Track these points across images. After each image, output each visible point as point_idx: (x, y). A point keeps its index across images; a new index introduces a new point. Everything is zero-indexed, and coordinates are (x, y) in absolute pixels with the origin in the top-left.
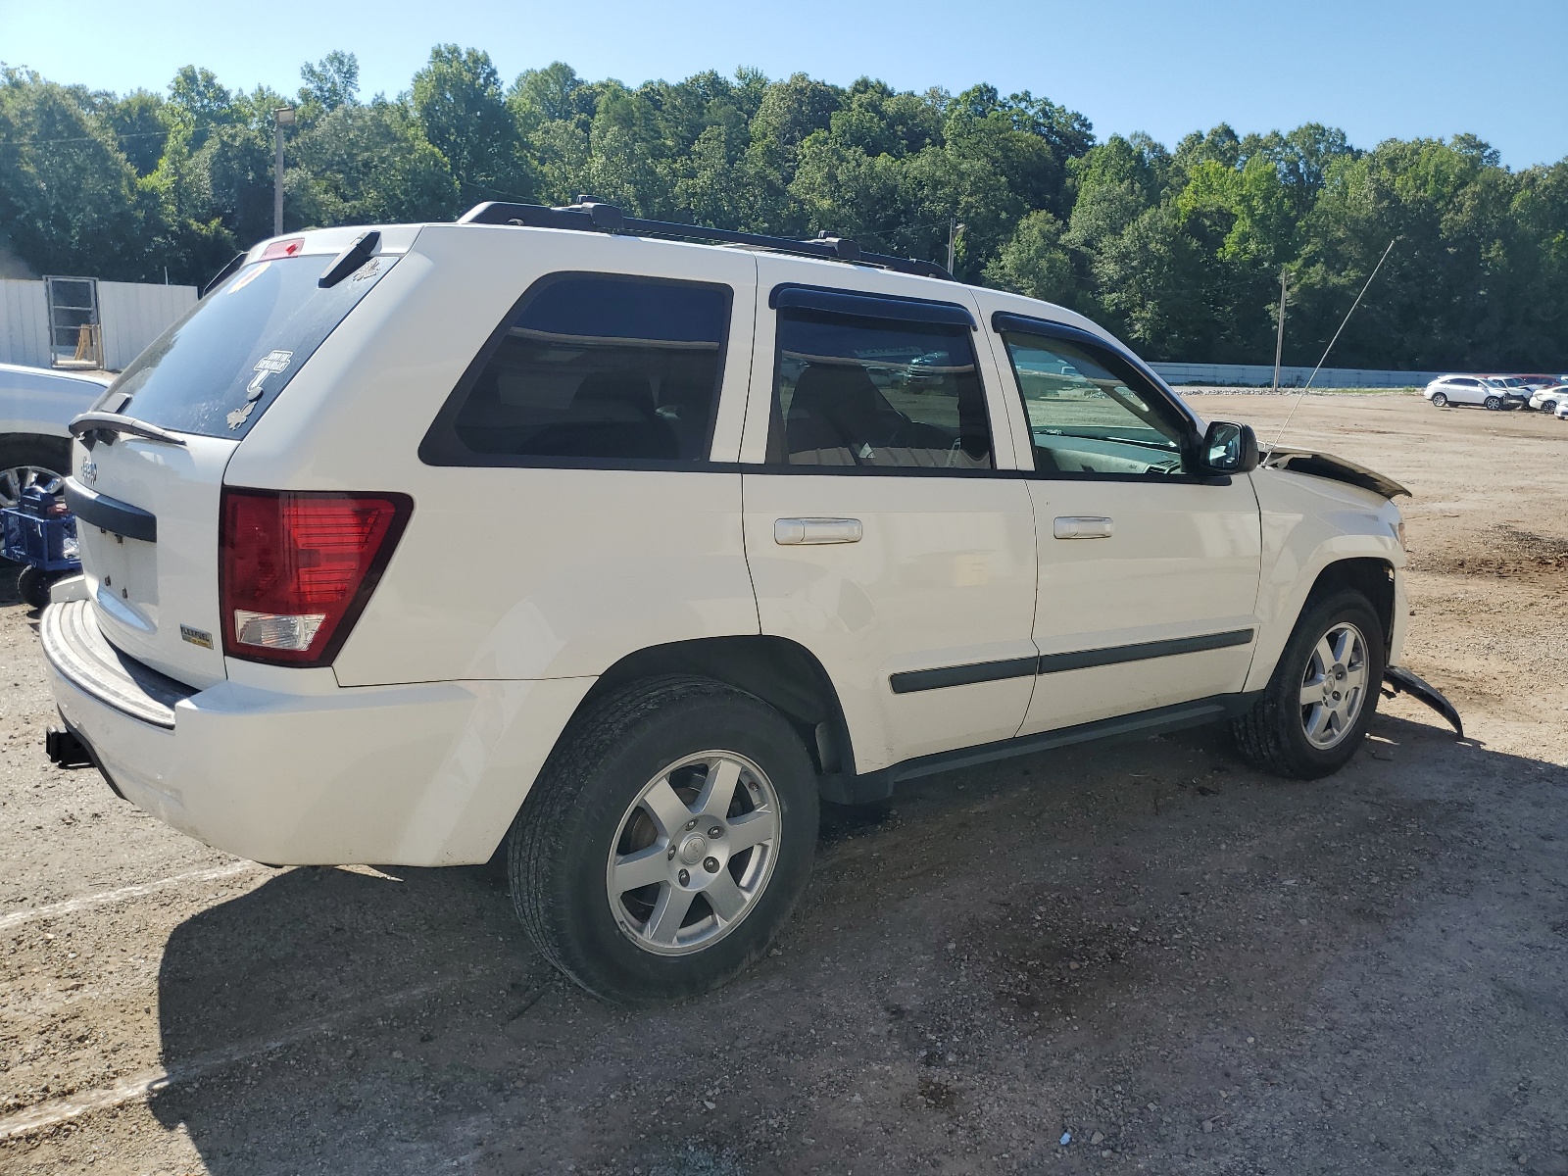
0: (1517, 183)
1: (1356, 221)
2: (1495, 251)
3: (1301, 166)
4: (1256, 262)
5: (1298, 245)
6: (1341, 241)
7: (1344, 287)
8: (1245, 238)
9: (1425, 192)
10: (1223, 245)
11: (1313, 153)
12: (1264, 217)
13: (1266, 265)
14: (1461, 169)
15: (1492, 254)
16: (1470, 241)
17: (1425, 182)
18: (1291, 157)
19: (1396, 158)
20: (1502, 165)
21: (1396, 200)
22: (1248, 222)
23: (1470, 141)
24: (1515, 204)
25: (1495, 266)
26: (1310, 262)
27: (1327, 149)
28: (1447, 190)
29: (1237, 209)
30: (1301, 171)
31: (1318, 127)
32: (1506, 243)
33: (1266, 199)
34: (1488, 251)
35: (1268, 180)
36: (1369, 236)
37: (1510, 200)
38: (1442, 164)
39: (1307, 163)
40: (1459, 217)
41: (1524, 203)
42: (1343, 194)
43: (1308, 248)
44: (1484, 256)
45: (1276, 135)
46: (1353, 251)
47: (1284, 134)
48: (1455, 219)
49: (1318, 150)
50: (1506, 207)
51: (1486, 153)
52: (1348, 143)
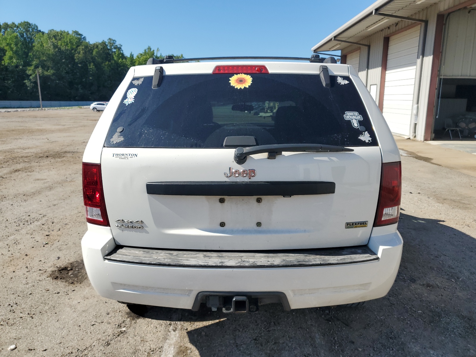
0: (94, 47)
1: (49, 55)
2: (92, 66)
3: (25, 35)
4: (17, 66)
5: (31, 61)
6: (45, 61)
7: (49, 76)
8: (11, 58)
9: (68, 47)
10: (3, 60)
11: (27, 31)
12: (16, 51)
13: (21, 67)
14: (76, 41)
15: (91, 67)
16: (85, 63)
17: (67, 44)
18: (20, 31)
19: (56, 36)
20: (87, 41)
21: (60, 49)
22: (11, 52)
23: (76, 33)
24: (94, 53)
25: (93, 70)
26: (36, 67)
27: (33, 31)
28: (74, 47)
29: (7, 48)
30: (25, 36)
31: (28, 23)
32: (95, 65)
33: (16, 45)
34: (90, 66)
35: (15, 39)
36: (53, 59)
37: (93, 52)
38: (71, 39)
39: (26, 34)
40: (80, 56)
41: (97, 52)
42: (42, 45)
43: (34, 63)
44: (89, 68)
45: (13, 23)
46: (49, 64)
47: (17, 24)
48: (79, 56)
49: (29, 30)
50: (92, 53)
51: (82, 37)
52: (39, 29)
